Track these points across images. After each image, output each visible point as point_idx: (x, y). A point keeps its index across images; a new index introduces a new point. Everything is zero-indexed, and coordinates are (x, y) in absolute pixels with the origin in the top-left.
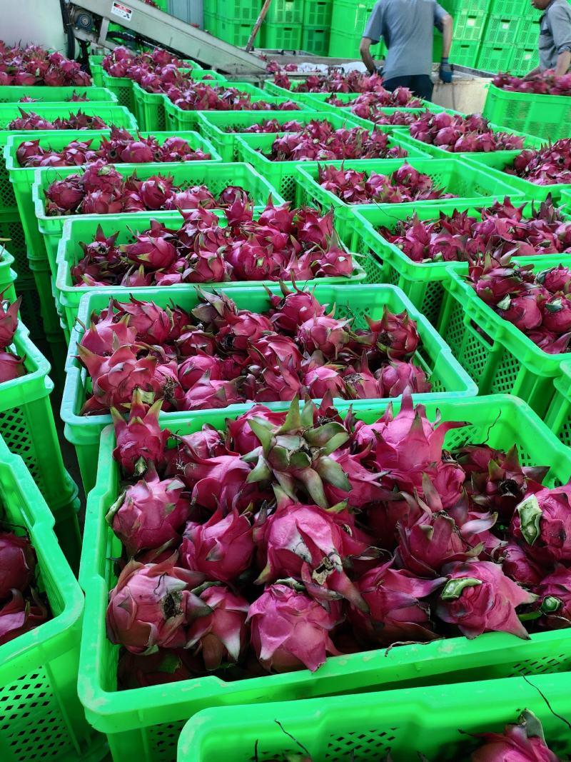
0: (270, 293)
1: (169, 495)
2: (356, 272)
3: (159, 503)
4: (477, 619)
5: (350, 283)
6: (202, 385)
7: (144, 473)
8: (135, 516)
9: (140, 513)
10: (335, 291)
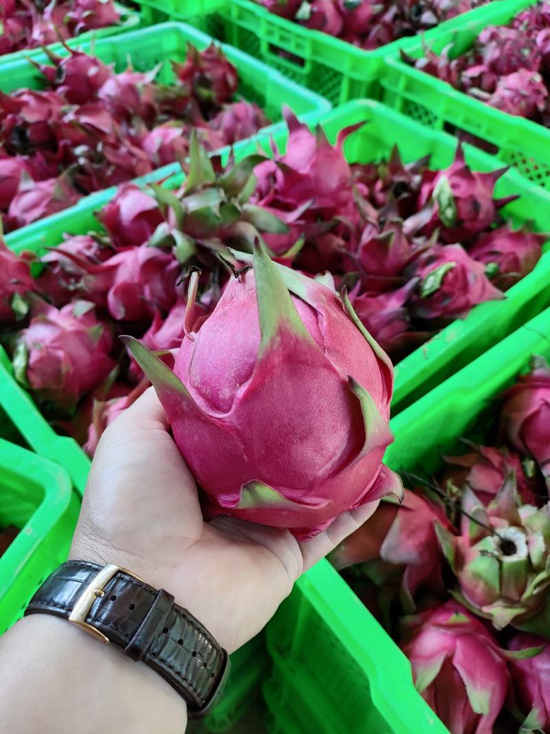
0: (37, 65)
1: (82, 322)
2: (123, 18)
3: (79, 334)
4: (462, 301)
5: (124, 31)
6: (27, 192)
7: (30, 310)
8: (58, 360)
9: (61, 354)
10: (113, 45)
